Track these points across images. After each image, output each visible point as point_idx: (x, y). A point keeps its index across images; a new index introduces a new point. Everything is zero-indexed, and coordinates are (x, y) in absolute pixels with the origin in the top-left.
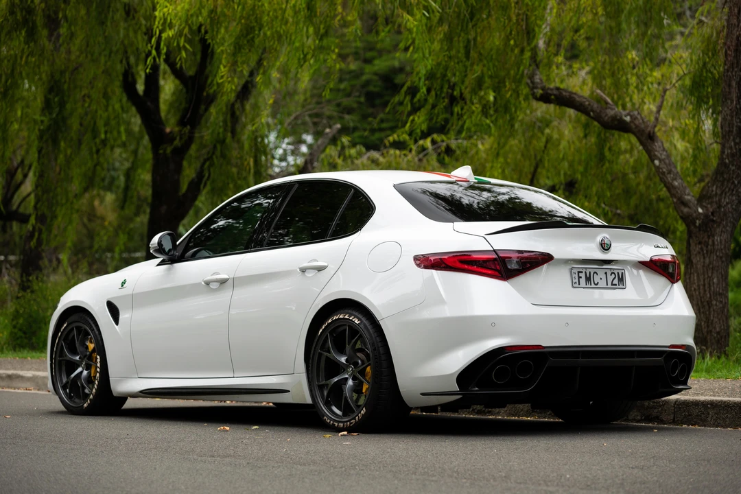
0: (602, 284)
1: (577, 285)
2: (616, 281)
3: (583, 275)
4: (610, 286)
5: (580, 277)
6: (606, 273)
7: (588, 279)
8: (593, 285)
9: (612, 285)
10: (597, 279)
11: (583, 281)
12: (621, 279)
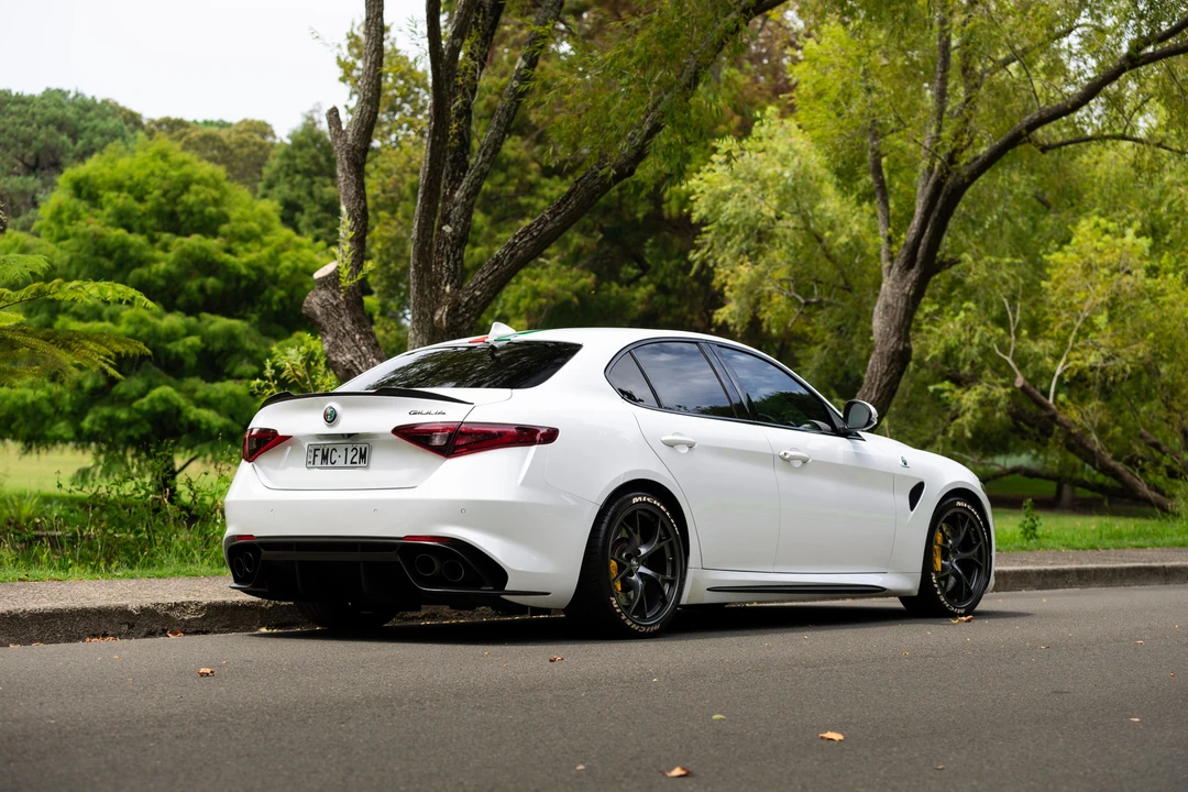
0: (340, 462)
1: (311, 465)
2: (357, 459)
3: (319, 453)
4: (348, 464)
5: (315, 456)
6: (346, 449)
7: (325, 458)
8: (329, 465)
9: (352, 463)
10: (335, 457)
11: (319, 459)
12: (363, 457)
